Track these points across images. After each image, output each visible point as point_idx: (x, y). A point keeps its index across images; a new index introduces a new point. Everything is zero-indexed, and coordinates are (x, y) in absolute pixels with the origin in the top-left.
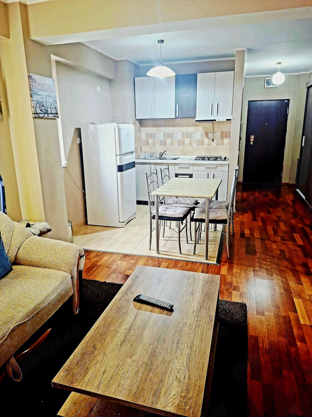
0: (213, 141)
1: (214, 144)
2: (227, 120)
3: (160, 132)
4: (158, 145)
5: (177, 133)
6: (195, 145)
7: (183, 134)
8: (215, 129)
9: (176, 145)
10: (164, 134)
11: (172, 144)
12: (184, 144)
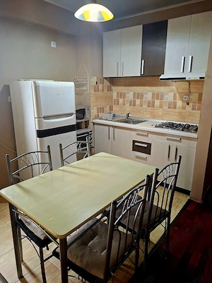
0: (188, 104)
1: (189, 108)
2: (200, 78)
3: (130, 92)
4: (127, 105)
5: (147, 94)
6: (166, 108)
7: (153, 94)
8: (192, 90)
9: (145, 106)
10: (134, 93)
11: (141, 106)
12: (153, 106)
